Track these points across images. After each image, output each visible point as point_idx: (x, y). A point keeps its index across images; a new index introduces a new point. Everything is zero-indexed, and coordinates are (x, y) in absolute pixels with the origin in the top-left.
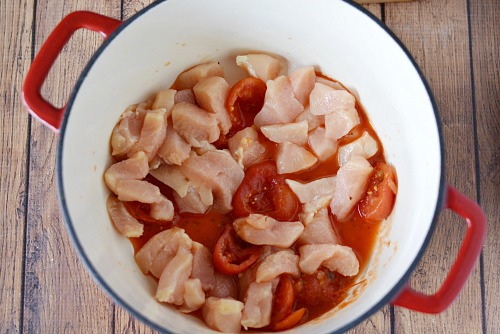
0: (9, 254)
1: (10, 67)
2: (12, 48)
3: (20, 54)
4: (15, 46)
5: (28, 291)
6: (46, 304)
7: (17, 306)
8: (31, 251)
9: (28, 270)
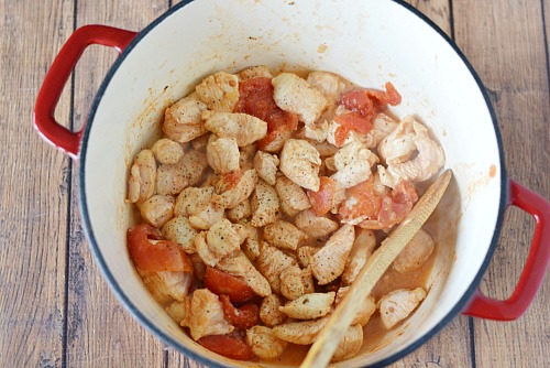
0: (52, 234)
1: (50, 37)
2: (52, 18)
3: (61, 24)
4: (56, 15)
5: (72, 272)
6: (92, 287)
7: (61, 290)
8: (75, 230)
9: (73, 250)
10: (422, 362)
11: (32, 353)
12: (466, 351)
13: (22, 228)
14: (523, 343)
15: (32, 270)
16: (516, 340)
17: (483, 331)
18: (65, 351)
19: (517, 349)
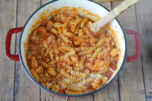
0: (11, 69)
1: (10, 20)
3: (13, 17)
4: (12, 15)
5: (16, 78)
6: (21, 82)
7: (13, 82)
8: (17, 68)
9: (16, 73)
10: (106, 99)
11: (6, 98)
12: (118, 96)
13: (3, 67)
14: (132, 93)
15: (6, 78)
16: (131, 93)
17: (122, 91)
18: (14, 98)
19: (131, 95)
